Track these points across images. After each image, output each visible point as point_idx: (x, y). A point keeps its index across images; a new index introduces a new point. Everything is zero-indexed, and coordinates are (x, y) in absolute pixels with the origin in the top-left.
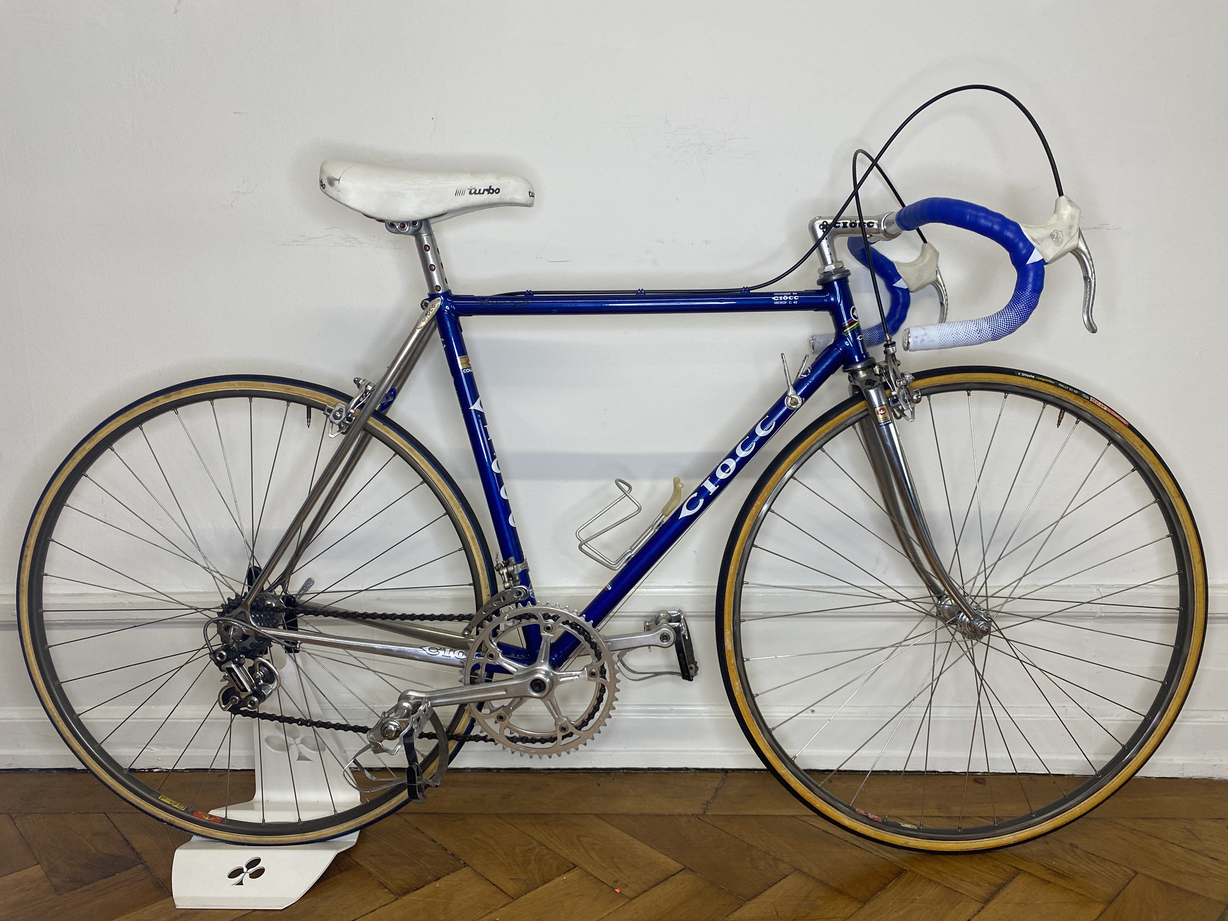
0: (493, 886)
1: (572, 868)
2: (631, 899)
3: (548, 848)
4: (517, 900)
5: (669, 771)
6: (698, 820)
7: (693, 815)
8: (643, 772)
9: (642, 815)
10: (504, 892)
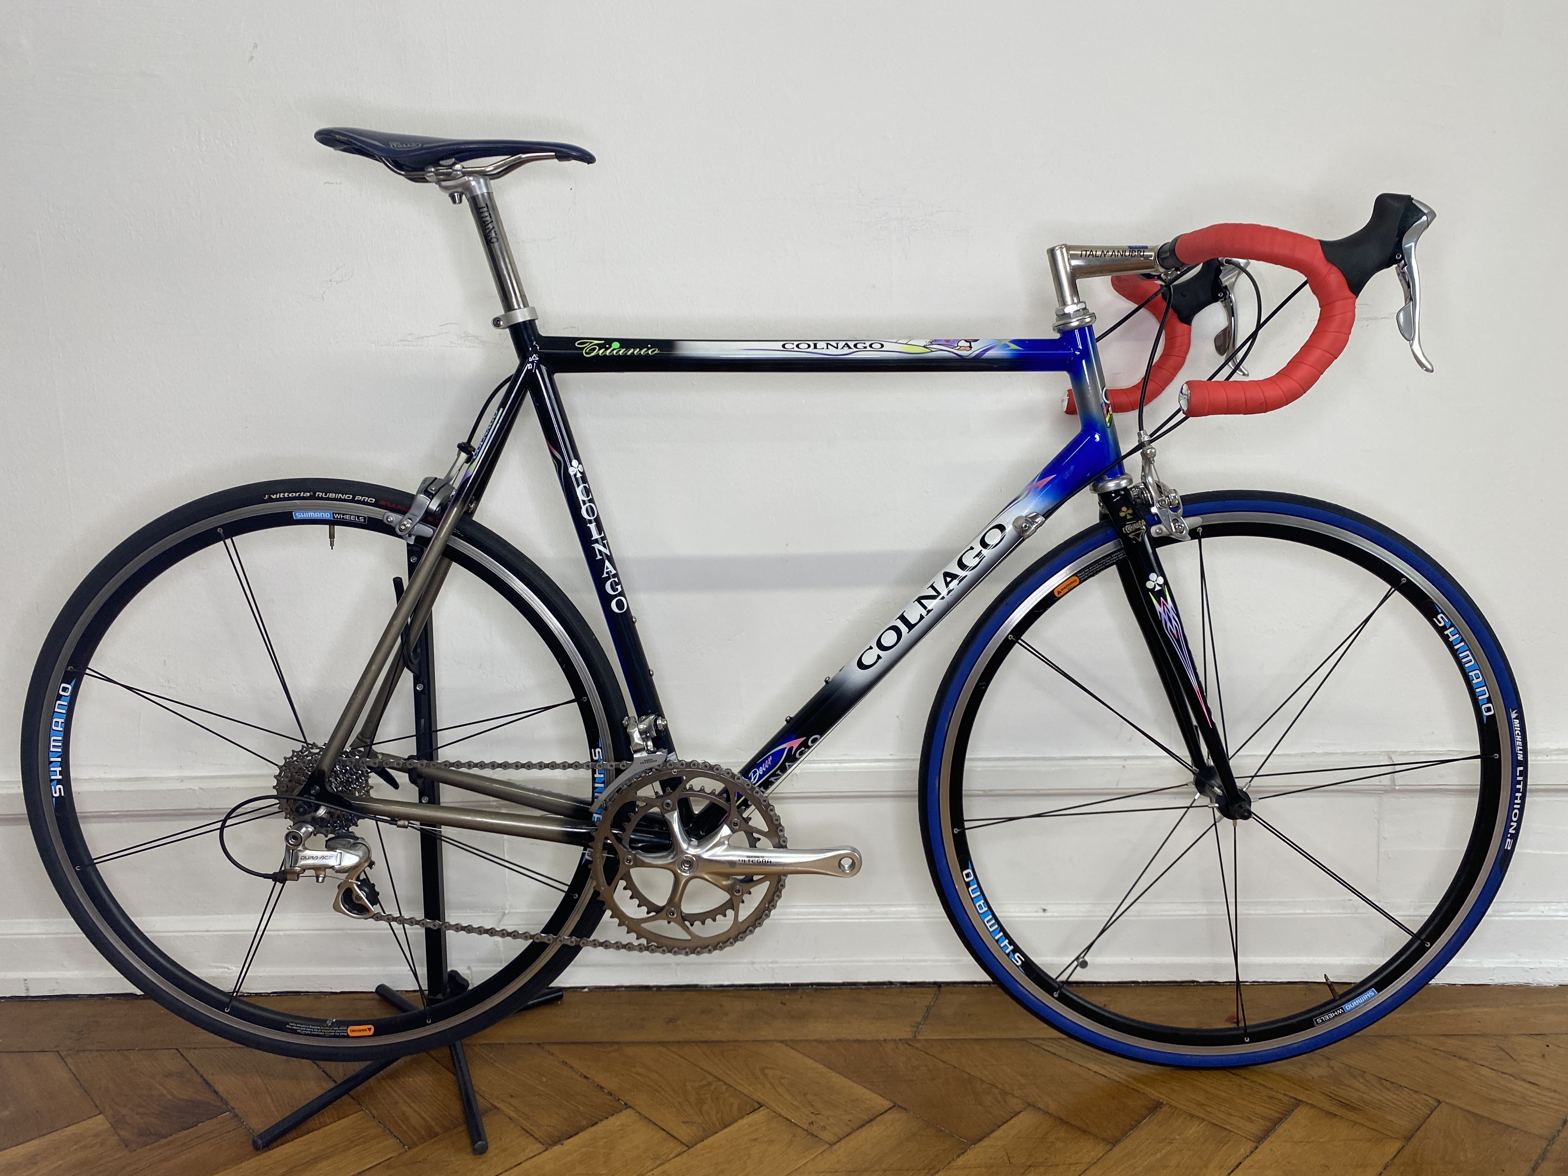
0: (663, 1131)
1: (757, 1107)
2: (832, 1145)
3: (725, 1083)
4: (693, 1148)
5: (869, 987)
6: (907, 1046)
7: (900, 1040)
8: (837, 987)
9: (838, 1040)
10: (677, 1139)
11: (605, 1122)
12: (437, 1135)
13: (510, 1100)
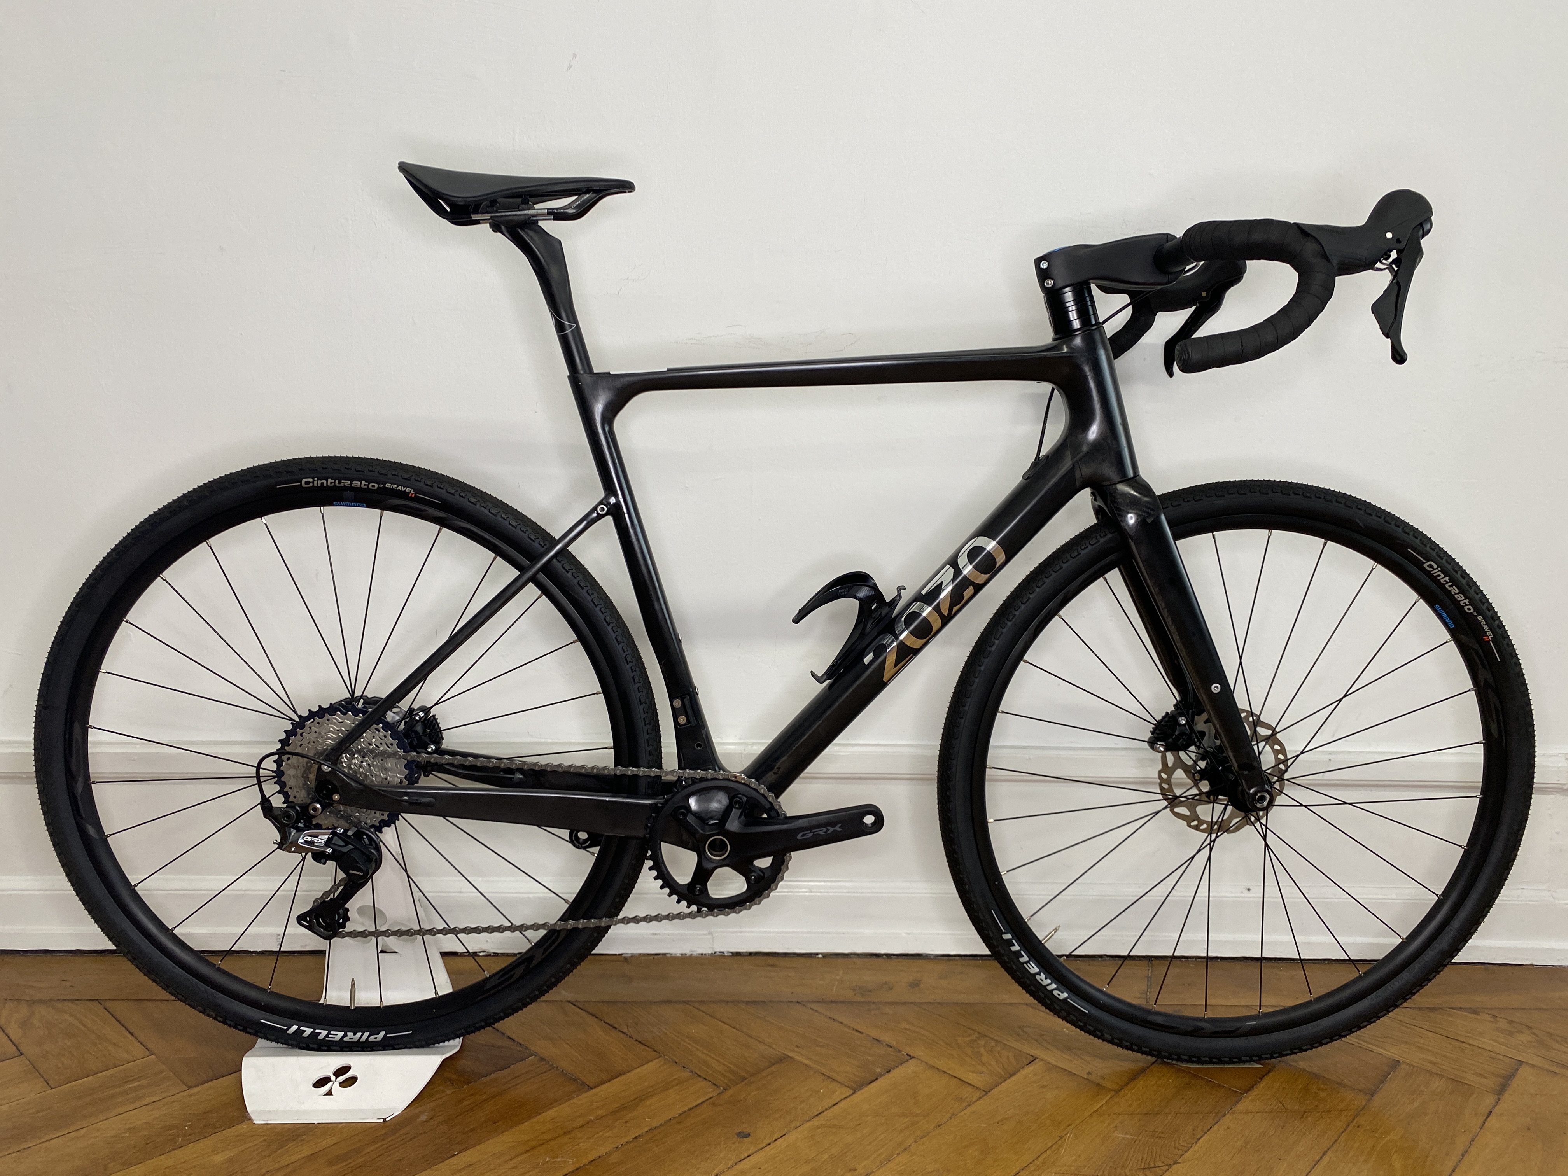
0: (956, 1079)
1: (1032, 1060)
2: (1117, 1092)
4: (990, 1093)
10: (972, 1085)
11: (897, 1070)
12: (744, 1079)
13: (796, 1049)
